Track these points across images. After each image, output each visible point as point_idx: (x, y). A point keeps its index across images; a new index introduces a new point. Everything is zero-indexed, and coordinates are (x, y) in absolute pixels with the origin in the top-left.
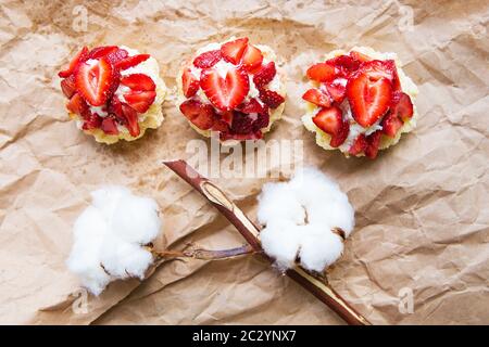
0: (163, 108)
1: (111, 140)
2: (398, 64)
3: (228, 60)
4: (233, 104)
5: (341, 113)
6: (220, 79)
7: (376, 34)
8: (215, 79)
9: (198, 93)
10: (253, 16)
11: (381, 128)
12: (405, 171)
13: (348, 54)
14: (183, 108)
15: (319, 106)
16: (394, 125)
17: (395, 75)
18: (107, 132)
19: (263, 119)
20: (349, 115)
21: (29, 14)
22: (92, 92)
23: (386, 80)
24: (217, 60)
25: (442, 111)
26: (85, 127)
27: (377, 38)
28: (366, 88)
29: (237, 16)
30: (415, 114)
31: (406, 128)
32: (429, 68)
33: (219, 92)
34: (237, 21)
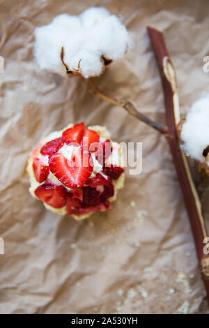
8: (62, 161)
9: (49, 177)
19: (109, 191)
24: (61, 146)
33: (68, 173)
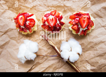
0: (37, 26)
1: (26, 33)
2: (90, 14)
3: (52, 15)
4: (54, 25)
5: (78, 26)
6: (51, 19)
7: (84, 8)
8: (50, 19)
9: (46, 23)
10: (57, 5)
11: (87, 28)
12: (93, 38)
13: (78, 13)
14: (42, 26)
15: (73, 24)
16: (90, 28)
17: (89, 16)
18: (25, 32)
19: (60, 28)
20: (80, 26)
21: (7, 6)
22: (21, 23)
23: (87, 18)
24: (50, 15)
25: (100, 24)
26: (20, 31)
27: (85, 9)
28: (83, 20)
29: (53, 5)
30: (94, 25)
31: (92, 28)
32: (97, 15)
33: (51, 22)
34: (53, 6)
